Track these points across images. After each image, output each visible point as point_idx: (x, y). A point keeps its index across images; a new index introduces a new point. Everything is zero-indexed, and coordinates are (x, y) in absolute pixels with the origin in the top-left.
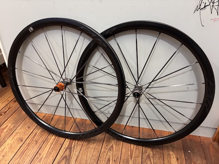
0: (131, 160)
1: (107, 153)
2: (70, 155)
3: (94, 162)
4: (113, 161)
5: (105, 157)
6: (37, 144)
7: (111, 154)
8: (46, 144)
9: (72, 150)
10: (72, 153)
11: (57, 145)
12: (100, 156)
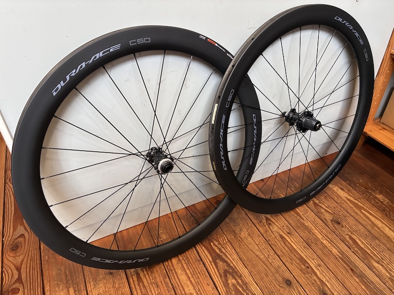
0: (303, 220)
1: (271, 231)
2: (228, 265)
3: (269, 252)
4: (288, 235)
5: (274, 237)
6: (161, 287)
7: (276, 229)
8: (174, 276)
9: (224, 257)
10: (229, 260)
11: (194, 266)
12: (267, 239)
